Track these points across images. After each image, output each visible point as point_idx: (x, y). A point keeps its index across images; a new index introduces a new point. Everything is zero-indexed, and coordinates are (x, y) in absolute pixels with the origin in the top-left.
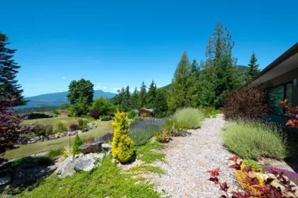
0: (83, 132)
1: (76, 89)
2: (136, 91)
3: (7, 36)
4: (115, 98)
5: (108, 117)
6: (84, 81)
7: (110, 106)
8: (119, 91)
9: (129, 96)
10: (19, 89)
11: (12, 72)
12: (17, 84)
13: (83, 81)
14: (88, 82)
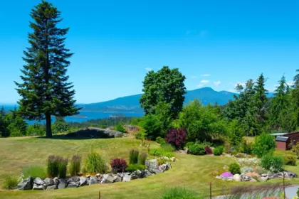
0: (133, 178)
1: (154, 86)
2: (282, 86)
3: (58, 10)
4: (232, 105)
5: (203, 146)
6: (168, 72)
7: (214, 121)
8: (240, 87)
9: (263, 98)
10: (70, 90)
11: (64, 64)
12: (68, 82)
13: (166, 71)
14: (176, 71)
